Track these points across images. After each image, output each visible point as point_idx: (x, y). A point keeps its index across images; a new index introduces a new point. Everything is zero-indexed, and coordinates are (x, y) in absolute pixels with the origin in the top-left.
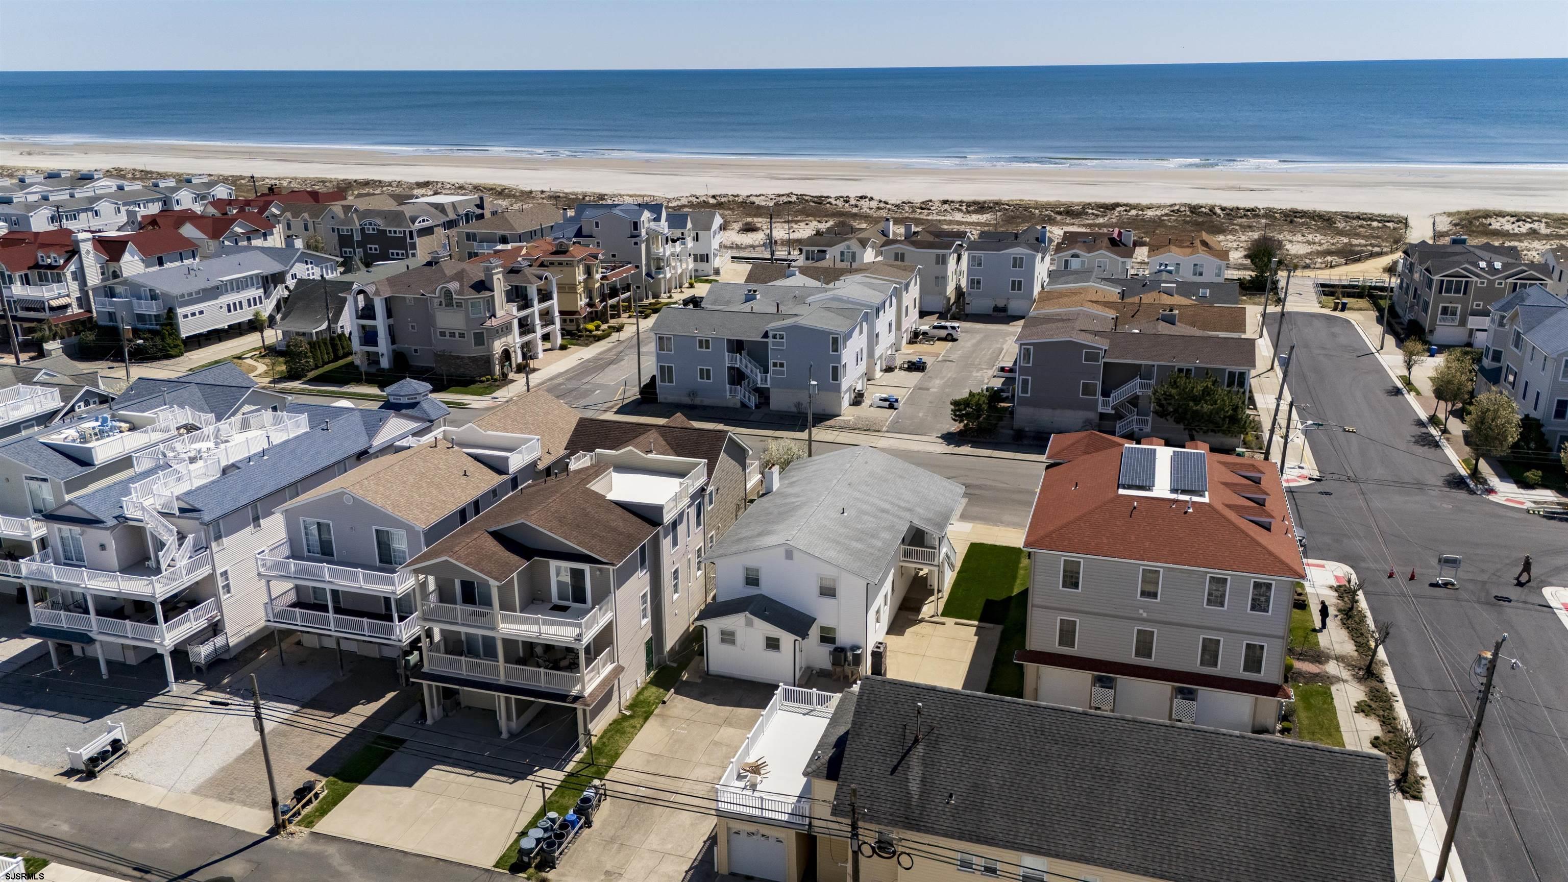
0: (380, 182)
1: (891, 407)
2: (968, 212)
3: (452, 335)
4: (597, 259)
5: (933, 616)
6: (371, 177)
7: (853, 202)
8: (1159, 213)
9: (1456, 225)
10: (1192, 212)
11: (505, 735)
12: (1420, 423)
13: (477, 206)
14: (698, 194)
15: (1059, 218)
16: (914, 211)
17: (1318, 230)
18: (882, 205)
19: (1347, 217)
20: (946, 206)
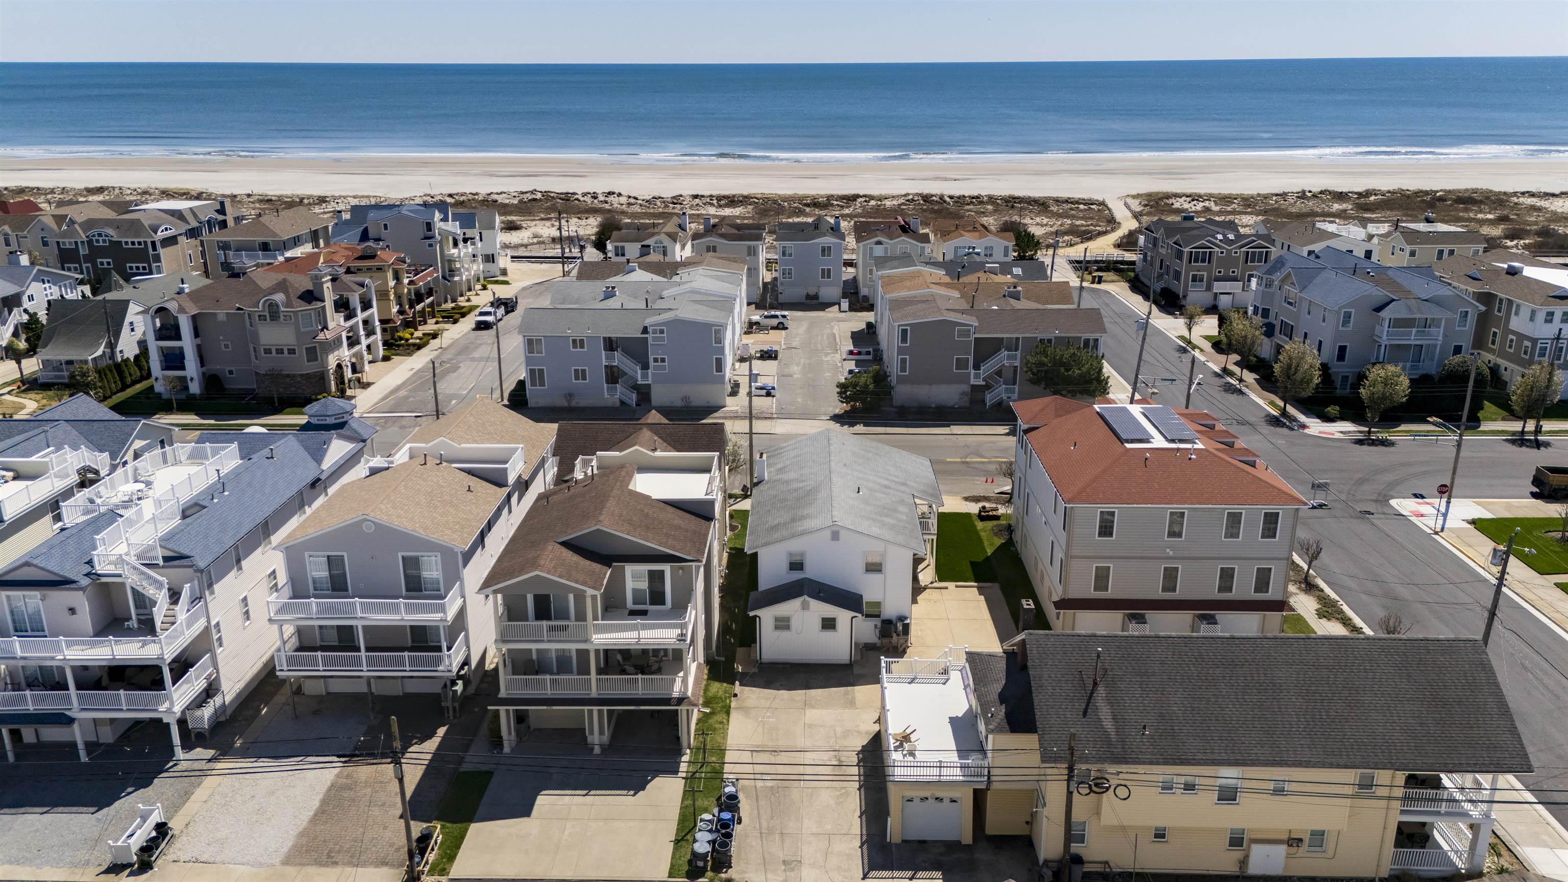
0: (38, 189)
1: (768, 394)
2: (720, 206)
3: (280, 351)
4: (405, 262)
5: (932, 583)
6: (24, 184)
7: (601, 198)
8: (895, 202)
9: (1145, 206)
10: (924, 201)
11: (597, 750)
12: (1217, 375)
13: (218, 211)
14: (432, 193)
15: (808, 210)
16: (666, 206)
17: (1039, 214)
18: (632, 201)
19: (1057, 201)
20: (697, 201)
